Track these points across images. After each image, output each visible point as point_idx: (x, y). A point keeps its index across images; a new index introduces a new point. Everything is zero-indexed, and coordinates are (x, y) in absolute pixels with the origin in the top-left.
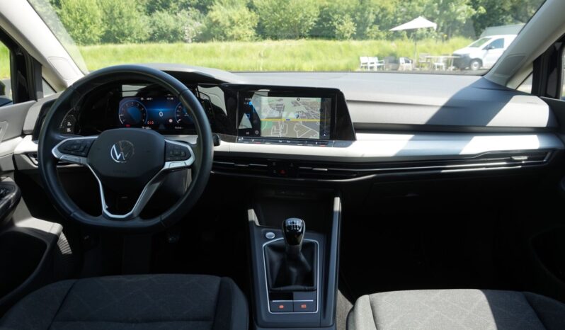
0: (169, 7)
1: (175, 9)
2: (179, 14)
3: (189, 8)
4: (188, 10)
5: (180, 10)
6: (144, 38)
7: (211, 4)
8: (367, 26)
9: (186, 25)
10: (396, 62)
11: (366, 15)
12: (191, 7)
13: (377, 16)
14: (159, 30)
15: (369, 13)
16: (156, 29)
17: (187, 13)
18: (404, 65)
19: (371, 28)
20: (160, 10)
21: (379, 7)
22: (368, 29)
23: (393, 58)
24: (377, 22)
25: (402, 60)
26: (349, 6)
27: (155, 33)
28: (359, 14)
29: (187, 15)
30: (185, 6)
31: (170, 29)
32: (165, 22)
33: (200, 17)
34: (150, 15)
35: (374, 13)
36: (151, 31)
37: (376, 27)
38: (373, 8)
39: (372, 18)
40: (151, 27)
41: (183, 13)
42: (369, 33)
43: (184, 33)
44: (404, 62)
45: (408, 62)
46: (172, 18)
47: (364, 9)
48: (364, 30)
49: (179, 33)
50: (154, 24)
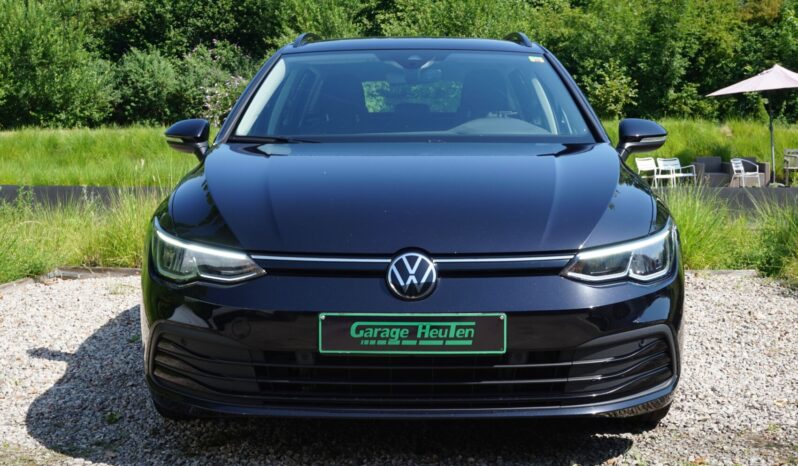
0: (164, 40)
1: (178, 43)
2: (188, 57)
3: (215, 42)
4: (213, 46)
5: (192, 46)
6: (96, 116)
7: (274, 34)
8: (669, 86)
9: (206, 82)
10: (724, 169)
11: (665, 59)
12: (220, 39)
13: (693, 60)
14: (136, 94)
15: (672, 54)
16: (128, 91)
17: (208, 54)
18: (742, 176)
19: (678, 89)
20: (142, 47)
21: (699, 39)
22: (672, 94)
23: (718, 160)
24: (693, 74)
25: (737, 165)
26: (621, 37)
27: (126, 100)
28: (646, 56)
29: (209, 59)
30: (205, 37)
31: (165, 93)
32: (152, 76)
33: (241, 63)
34: (114, 59)
35: (684, 55)
36: (117, 96)
37: (692, 88)
38: (681, 44)
39: (679, 64)
40: (116, 88)
41: (199, 54)
42: (674, 102)
43: (201, 102)
44: (742, 168)
45: (754, 170)
46: (170, 65)
47: (660, 45)
48: (663, 94)
49: (187, 102)
50: (125, 79)
